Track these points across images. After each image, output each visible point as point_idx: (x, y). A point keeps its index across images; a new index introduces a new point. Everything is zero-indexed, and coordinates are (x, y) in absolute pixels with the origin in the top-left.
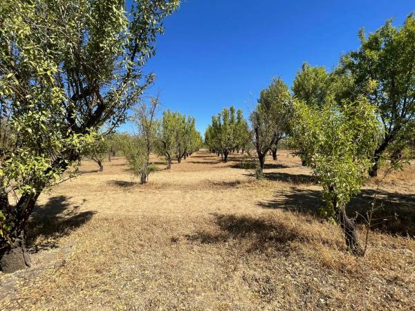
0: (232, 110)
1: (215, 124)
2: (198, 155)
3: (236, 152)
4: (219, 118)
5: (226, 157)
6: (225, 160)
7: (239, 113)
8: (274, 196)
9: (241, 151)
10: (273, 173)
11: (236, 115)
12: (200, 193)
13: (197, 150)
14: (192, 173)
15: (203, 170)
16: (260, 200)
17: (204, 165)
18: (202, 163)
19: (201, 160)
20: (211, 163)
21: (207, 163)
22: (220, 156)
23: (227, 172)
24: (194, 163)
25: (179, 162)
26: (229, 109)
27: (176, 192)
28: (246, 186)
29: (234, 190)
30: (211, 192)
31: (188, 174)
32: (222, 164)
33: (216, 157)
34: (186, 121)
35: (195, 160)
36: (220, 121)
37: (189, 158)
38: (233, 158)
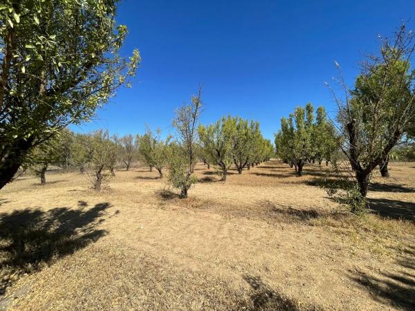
0: (309, 109)
1: (284, 128)
2: (266, 165)
3: (317, 163)
4: (291, 120)
5: (300, 169)
6: (299, 173)
7: (319, 112)
8: (400, 263)
9: (324, 162)
10: (384, 200)
11: (314, 115)
12: (246, 225)
13: (266, 159)
14: (249, 188)
15: (266, 185)
16: (362, 266)
17: (270, 178)
18: (268, 175)
19: (268, 172)
20: (280, 176)
21: (274, 175)
22: (294, 167)
23: (298, 192)
24: (258, 174)
25: (240, 173)
26: (304, 107)
27: (215, 216)
28: (329, 224)
29: (304, 228)
30: (265, 224)
31: (244, 189)
32: (294, 179)
33: (288, 169)
34: (249, 126)
35: (260, 171)
36: (291, 124)
37: (254, 169)
38: (312, 171)
